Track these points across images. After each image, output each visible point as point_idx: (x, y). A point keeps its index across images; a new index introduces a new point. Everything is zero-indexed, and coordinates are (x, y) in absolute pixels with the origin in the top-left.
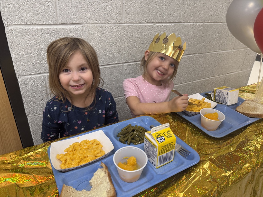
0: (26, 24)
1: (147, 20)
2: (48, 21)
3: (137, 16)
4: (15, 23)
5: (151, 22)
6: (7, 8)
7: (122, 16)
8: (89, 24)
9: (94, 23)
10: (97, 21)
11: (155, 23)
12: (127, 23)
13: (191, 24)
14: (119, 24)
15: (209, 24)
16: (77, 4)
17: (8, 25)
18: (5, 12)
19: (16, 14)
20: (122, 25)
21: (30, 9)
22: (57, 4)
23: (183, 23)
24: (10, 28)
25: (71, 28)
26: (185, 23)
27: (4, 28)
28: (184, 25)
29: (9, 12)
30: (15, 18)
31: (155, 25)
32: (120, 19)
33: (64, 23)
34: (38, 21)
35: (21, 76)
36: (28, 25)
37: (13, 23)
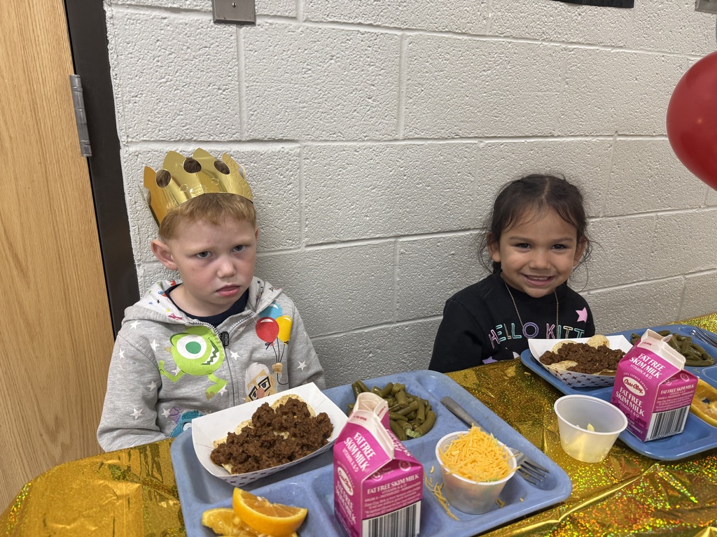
0: (167, 141)
1: (460, 130)
2: (220, 134)
3: (436, 121)
4: (144, 139)
5: (471, 135)
6: (130, 104)
7: (398, 122)
8: (317, 141)
9: (328, 139)
10: (335, 136)
11: (481, 138)
12: (409, 139)
13: (579, 139)
14: (391, 141)
15: (630, 139)
16: (290, 95)
17: (127, 142)
18: (126, 113)
19: (149, 118)
20: (398, 143)
21: (181, 107)
22: (242, 95)
23: (559, 136)
24: (132, 149)
25: (273, 152)
26: (563, 136)
27: (119, 148)
28: (561, 143)
29: (134, 113)
30: (145, 127)
31: (482, 142)
32: (393, 128)
33: (257, 138)
34: (196, 134)
35: (144, 262)
36: (172, 141)
37: (140, 137)
